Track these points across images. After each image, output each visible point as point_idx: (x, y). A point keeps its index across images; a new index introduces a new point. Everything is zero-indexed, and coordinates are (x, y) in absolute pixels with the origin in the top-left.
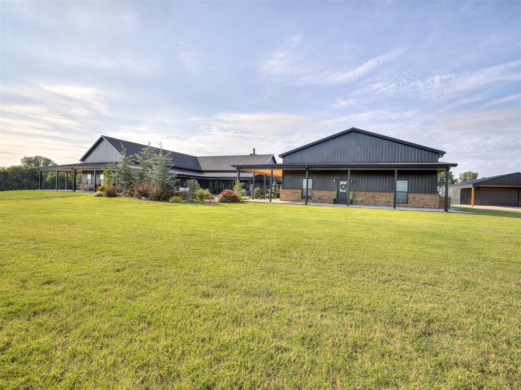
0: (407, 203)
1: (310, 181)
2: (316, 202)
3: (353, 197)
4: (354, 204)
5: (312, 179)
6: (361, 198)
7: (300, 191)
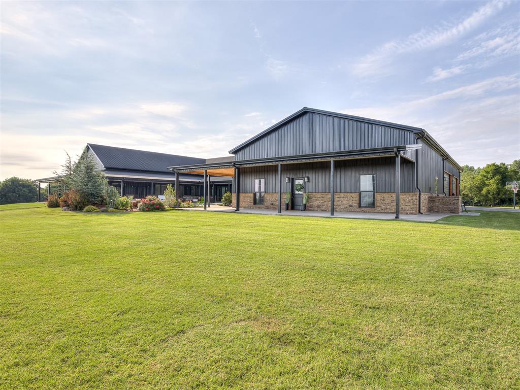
0: (374, 207)
1: (263, 181)
2: (268, 208)
3: (307, 201)
4: (309, 210)
5: (265, 178)
6: (318, 202)
7: (252, 195)
